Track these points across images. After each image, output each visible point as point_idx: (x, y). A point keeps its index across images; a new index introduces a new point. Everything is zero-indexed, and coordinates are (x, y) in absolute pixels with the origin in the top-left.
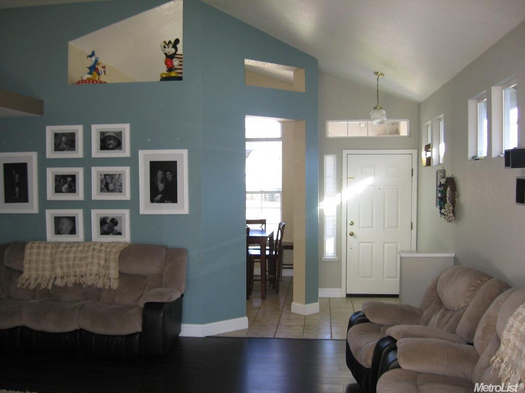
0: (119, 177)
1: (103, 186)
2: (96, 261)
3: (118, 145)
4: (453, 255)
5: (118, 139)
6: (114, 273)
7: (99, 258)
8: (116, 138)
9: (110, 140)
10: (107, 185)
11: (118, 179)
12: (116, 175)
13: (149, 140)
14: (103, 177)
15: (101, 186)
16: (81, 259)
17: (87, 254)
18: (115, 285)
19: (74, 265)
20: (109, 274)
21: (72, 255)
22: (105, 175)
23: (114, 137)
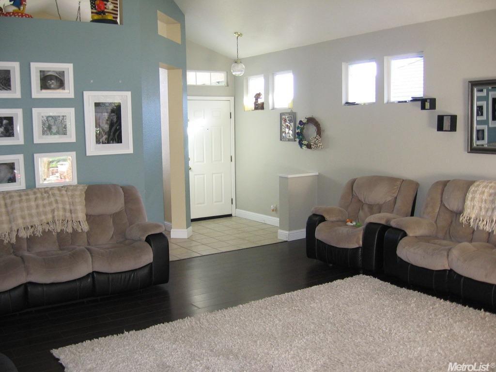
0: (63, 119)
1: (45, 129)
2: (61, 206)
3: (61, 84)
4: (317, 174)
5: (61, 79)
6: (81, 216)
7: (64, 203)
8: (59, 78)
9: (51, 80)
10: (50, 128)
11: (61, 121)
12: (59, 116)
13: (92, 81)
14: (45, 118)
15: (43, 129)
16: (44, 206)
17: (50, 200)
18: (85, 227)
19: (38, 213)
20: (77, 217)
21: (33, 203)
22: (47, 117)
23: (56, 77)
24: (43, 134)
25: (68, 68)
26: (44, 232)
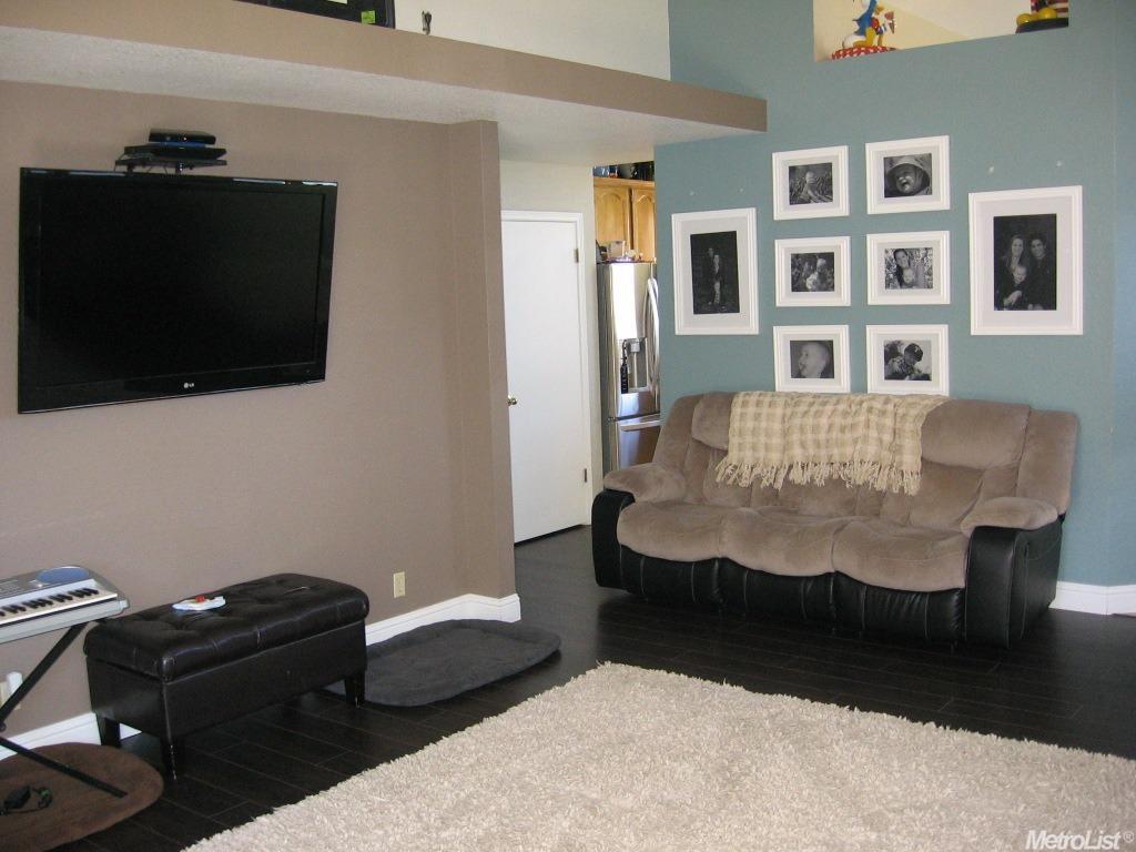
0: (926, 255)
1: (892, 276)
2: (873, 434)
3: (924, 184)
5: (924, 171)
6: (911, 460)
7: (881, 428)
8: (920, 169)
9: (905, 174)
10: (899, 273)
11: (923, 259)
12: (918, 250)
13: (991, 170)
14: (891, 254)
15: (887, 275)
16: (843, 430)
17: (857, 419)
18: (912, 486)
19: (828, 441)
20: (901, 463)
21: (824, 421)
22: (896, 252)
23: (915, 167)
24: (887, 286)
25: (938, 148)
26: (830, 480)
